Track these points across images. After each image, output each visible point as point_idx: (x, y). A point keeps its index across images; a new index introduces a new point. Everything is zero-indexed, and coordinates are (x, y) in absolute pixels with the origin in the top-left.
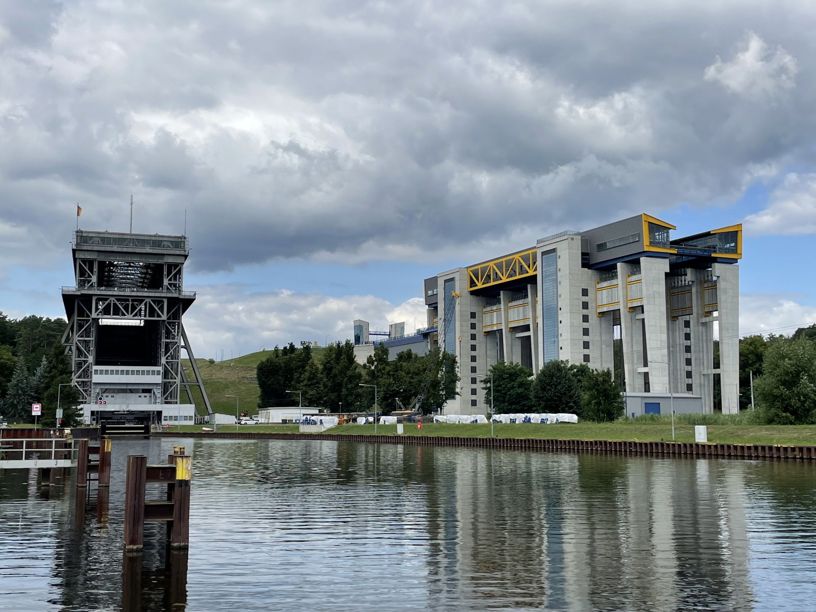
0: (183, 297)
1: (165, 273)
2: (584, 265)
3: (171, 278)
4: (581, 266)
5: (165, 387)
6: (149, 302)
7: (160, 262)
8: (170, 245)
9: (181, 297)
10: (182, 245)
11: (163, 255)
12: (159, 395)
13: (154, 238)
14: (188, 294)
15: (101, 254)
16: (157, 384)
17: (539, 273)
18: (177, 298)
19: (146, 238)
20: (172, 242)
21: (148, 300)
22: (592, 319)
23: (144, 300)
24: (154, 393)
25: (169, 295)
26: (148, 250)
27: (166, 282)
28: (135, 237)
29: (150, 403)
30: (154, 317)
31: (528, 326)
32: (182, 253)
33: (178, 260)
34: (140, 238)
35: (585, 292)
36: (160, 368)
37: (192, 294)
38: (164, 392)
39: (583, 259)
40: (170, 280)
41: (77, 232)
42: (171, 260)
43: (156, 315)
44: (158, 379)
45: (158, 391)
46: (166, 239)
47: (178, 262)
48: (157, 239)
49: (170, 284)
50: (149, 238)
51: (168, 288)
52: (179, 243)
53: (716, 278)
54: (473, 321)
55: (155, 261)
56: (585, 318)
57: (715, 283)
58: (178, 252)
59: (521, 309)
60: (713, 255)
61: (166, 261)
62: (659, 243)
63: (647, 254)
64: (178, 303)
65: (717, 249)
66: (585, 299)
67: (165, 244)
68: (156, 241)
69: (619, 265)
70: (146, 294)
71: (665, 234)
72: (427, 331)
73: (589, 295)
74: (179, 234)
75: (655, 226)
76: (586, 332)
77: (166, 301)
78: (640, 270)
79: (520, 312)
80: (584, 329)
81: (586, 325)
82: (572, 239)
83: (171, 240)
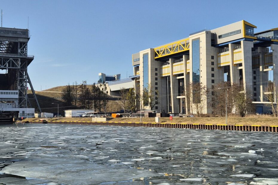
0: (28, 58)
1: (19, 46)
3: (22, 49)
5: (20, 100)
6: (12, 60)
7: (16, 41)
8: (21, 33)
9: (27, 58)
10: (27, 33)
11: (18, 38)
12: (17, 104)
13: (13, 30)
14: (30, 56)
16: (16, 99)
17: (190, 49)
18: (25, 58)
19: (9, 30)
20: (22, 32)
21: (11, 59)
22: (215, 70)
23: (9, 59)
24: (15, 103)
25: (21, 57)
26: (10, 35)
27: (19, 51)
28: (4, 29)
29: (13, 107)
30: (14, 67)
31: (183, 74)
32: (27, 37)
33: (24, 40)
34: (7, 29)
35: (213, 57)
36: (17, 91)
37: (32, 57)
38: (19, 103)
39: (212, 42)
40: (21, 50)
42: (21, 40)
43: (15, 67)
44: (17, 96)
45: (17, 102)
46: (19, 30)
47: (25, 41)
48: (15, 30)
49: (21, 52)
50: (11, 30)
51: (20, 54)
52: (25, 32)
53: (272, 51)
54: (156, 72)
55: (14, 41)
56: (213, 69)
57: (271, 54)
58: (25, 37)
59: (179, 66)
60: (272, 40)
61: (19, 41)
62: (249, 34)
63: (244, 39)
64: (25, 61)
65: (273, 37)
66: (213, 60)
67: (18, 32)
68: (14, 31)
69: (230, 45)
70: (10, 56)
71: (252, 30)
72: (134, 77)
73: (214, 59)
74: (25, 29)
75: (248, 27)
76: (213, 75)
77: (19, 59)
78: (240, 47)
79: (179, 68)
80: (212, 74)
81: (213, 72)
82: (207, 33)
83: (21, 31)
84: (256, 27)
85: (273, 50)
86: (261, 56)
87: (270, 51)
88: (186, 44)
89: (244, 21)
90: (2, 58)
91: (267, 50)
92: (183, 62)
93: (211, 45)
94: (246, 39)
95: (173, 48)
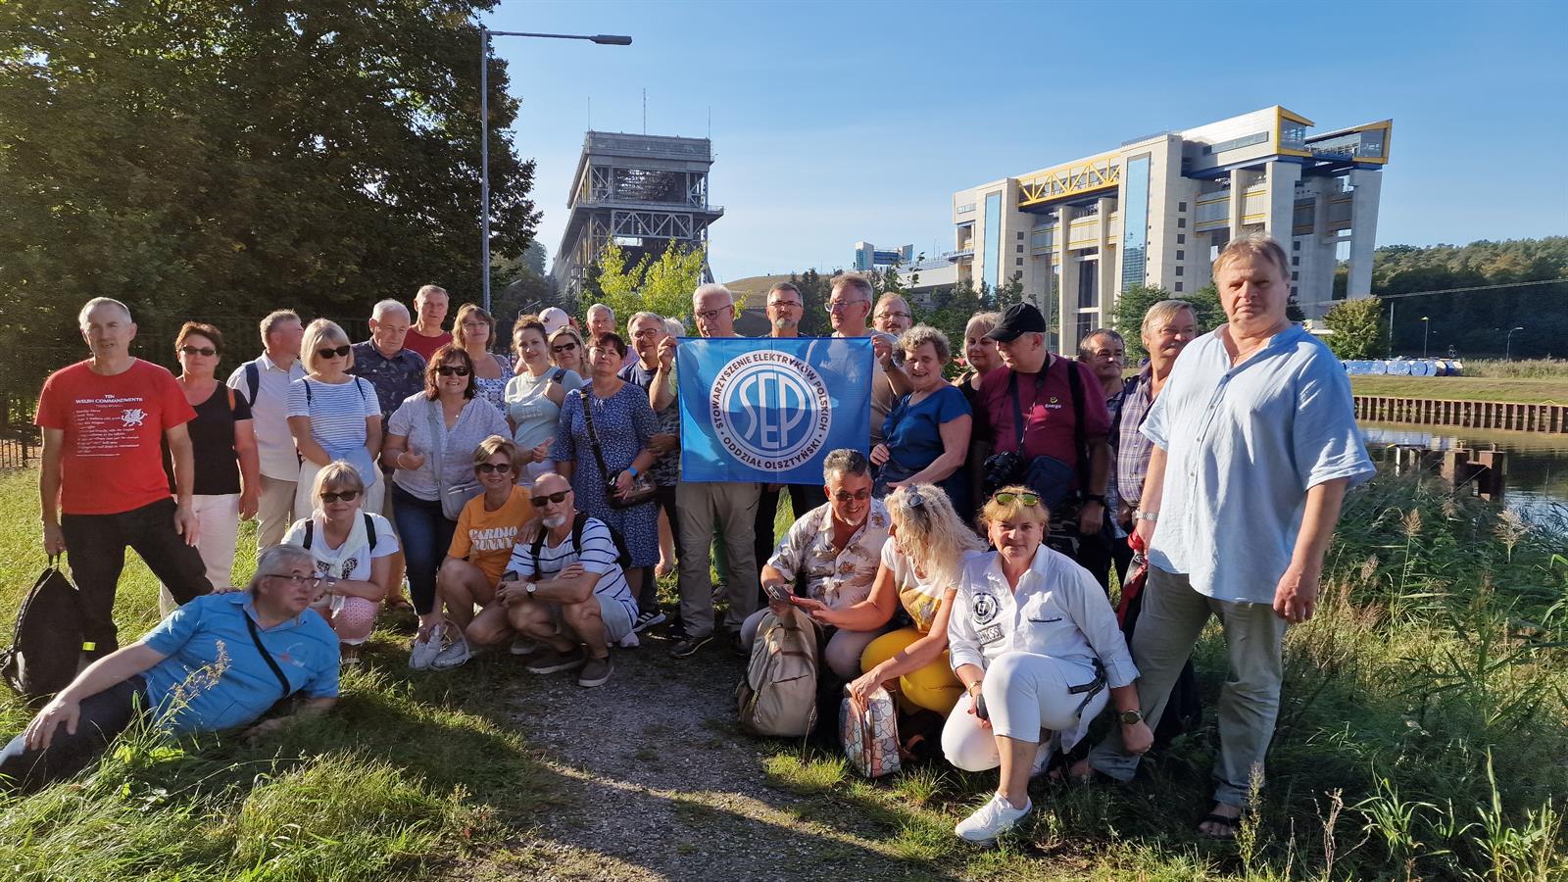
0: (710, 212)
1: (688, 184)
2: (1184, 174)
3: (695, 189)
4: (1180, 174)
6: (673, 218)
7: (682, 170)
8: (693, 149)
9: (707, 211)
10: (706, 149)
11: (685, 161)
13: (675, 141)
14: (714, 207)
15: (616, 159)
17: (1121, 183)
18: (702, 212)
19: (665, 141)
20: (695, 146)
21: (672, 215)
22: (1189, 240)
23: (668, 215)
25: (693, 209)
26: (668, 155)
27: (690, 195)
28: (654, 140)
30: (679, 236)
31: (1097, 248)
32: (706, 158)
33: (699, 168)
34: (659, 140)
35: (1183, 207)
37: (719, 206)
39: (1183, 166)
40: (693, 192)
41: (589, 133)
42: (694, 167)
43: (681, 234)
46: (688, 142)
47: (702, 169)
48: (678, 141)
49: (694, 197)
50: (669, 141)
51: (692, 202)
52: (704, 146)
53: (1352, 188)
54: (1020, 242)
55: (676, 169)
56: (1181, 239)
57: (1350, 195)
58: (701, 159)
59: (1086, 228)
60: (1355, 159)
61: (688, 168)
62: (1292, 144)
63: (1276, 158)
64: (702, 220)
65: (1359, 152)
66: (1182, 215)
67: (687, 148)
68: (678, 144)
69: (1233, 173)
70: (669, 209)
71: (1300, 133)
72: (957, 255)
73: (1187, 209)
74: (703, 137)
75: (1289, 122)
76: (1180, 255)
77: (691, 216)
78: (1264, 180)
79: (1085, 231)
80: (1178, 251)
81: (1181, 247)
82: (1172, 140)
83: (693, 142)
84: (1312, 125)
85: (1355, 187)
86: (1318, 203)
87: (1346, 188)
88: (1110, 168)
89: (1281, 109)
90: (652, 213)
91: (1337, 186)
92: (1099, 217)
93: (1180, 172)
94: (1282, 159)
95: (1071, 178)
